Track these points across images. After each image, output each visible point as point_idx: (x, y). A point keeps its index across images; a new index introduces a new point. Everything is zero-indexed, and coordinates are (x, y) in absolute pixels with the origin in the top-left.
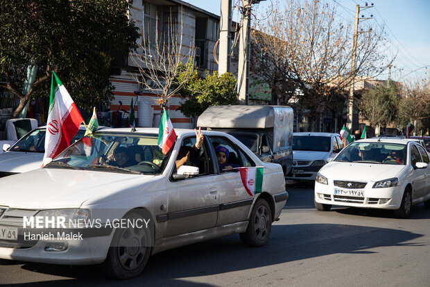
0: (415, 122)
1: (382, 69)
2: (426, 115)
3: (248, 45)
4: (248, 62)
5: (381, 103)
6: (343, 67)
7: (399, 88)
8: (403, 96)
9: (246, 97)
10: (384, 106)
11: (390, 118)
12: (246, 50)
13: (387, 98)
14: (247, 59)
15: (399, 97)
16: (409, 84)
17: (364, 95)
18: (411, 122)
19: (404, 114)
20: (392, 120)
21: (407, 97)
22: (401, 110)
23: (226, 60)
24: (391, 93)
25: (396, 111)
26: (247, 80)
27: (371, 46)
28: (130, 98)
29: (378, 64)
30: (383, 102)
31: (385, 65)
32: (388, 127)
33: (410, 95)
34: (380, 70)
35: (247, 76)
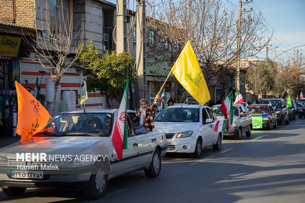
0: (288, 90)
1: (261, 48)
2: (295, 85)
3: (144, 29)
4: (144, 43)
5: (261, 77)
7: (274, 65)
8: (278, 71)
9: (144, 73)
10: (264, 79)
11: (269, 88)
13: (266, 72)
14: (144, 40)
15: (275, 72)
16: (282, 62)
17: (248, 71)
18: (285, 90)
19: (279, 85)
20: (271, 89)
21: (281, 71)
22: (277, 81)
23: (123, 41)
24: (269, 68)
25: (273, 82)
26: (144, 58)
27: (251, 29)
28: (35, 77)
29: (257, 44)
30: (263, 76)
31: (263, 44)
32: (267, 94)
33: (284, 70)
34: (259, 49)
35: (144, 55)
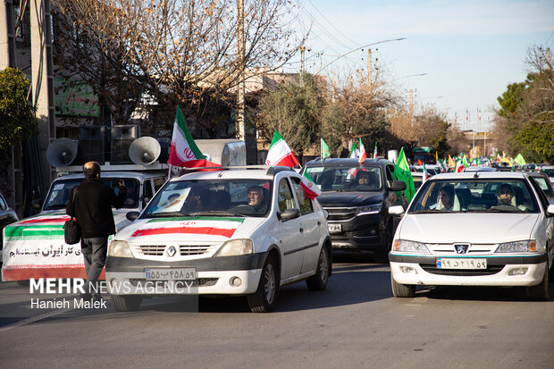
0: (350, 143)
1: (289, 55)
2: (367, 131)
3: (47, 17)
4: (48, 49)
5: (292, 113)
6: (222, 52)
7: (320, 85)
8: (327, 99)
9: (51, 111)
10: (296, 119)
11: (309, 138)
12: (44, 26)
13: (301, 103)
14: (47, 41)
15: (322, 102)
16: (336, 79)
17: (262, 101)
18: (344, 145)
19: (331, 130)
20: (312, 141)
21: (334, 100)
22: (325, 124)
23: (6, 46)
24: (308, 94)
25: (317, 126)
26: (50, 81)
27: (266, 14)
29: (280, 46)
30: (295, 111)
31: (292, 47)
32: (306, 154)
33: (339, 98)
34: (285, 56)
35: (49, 73)
